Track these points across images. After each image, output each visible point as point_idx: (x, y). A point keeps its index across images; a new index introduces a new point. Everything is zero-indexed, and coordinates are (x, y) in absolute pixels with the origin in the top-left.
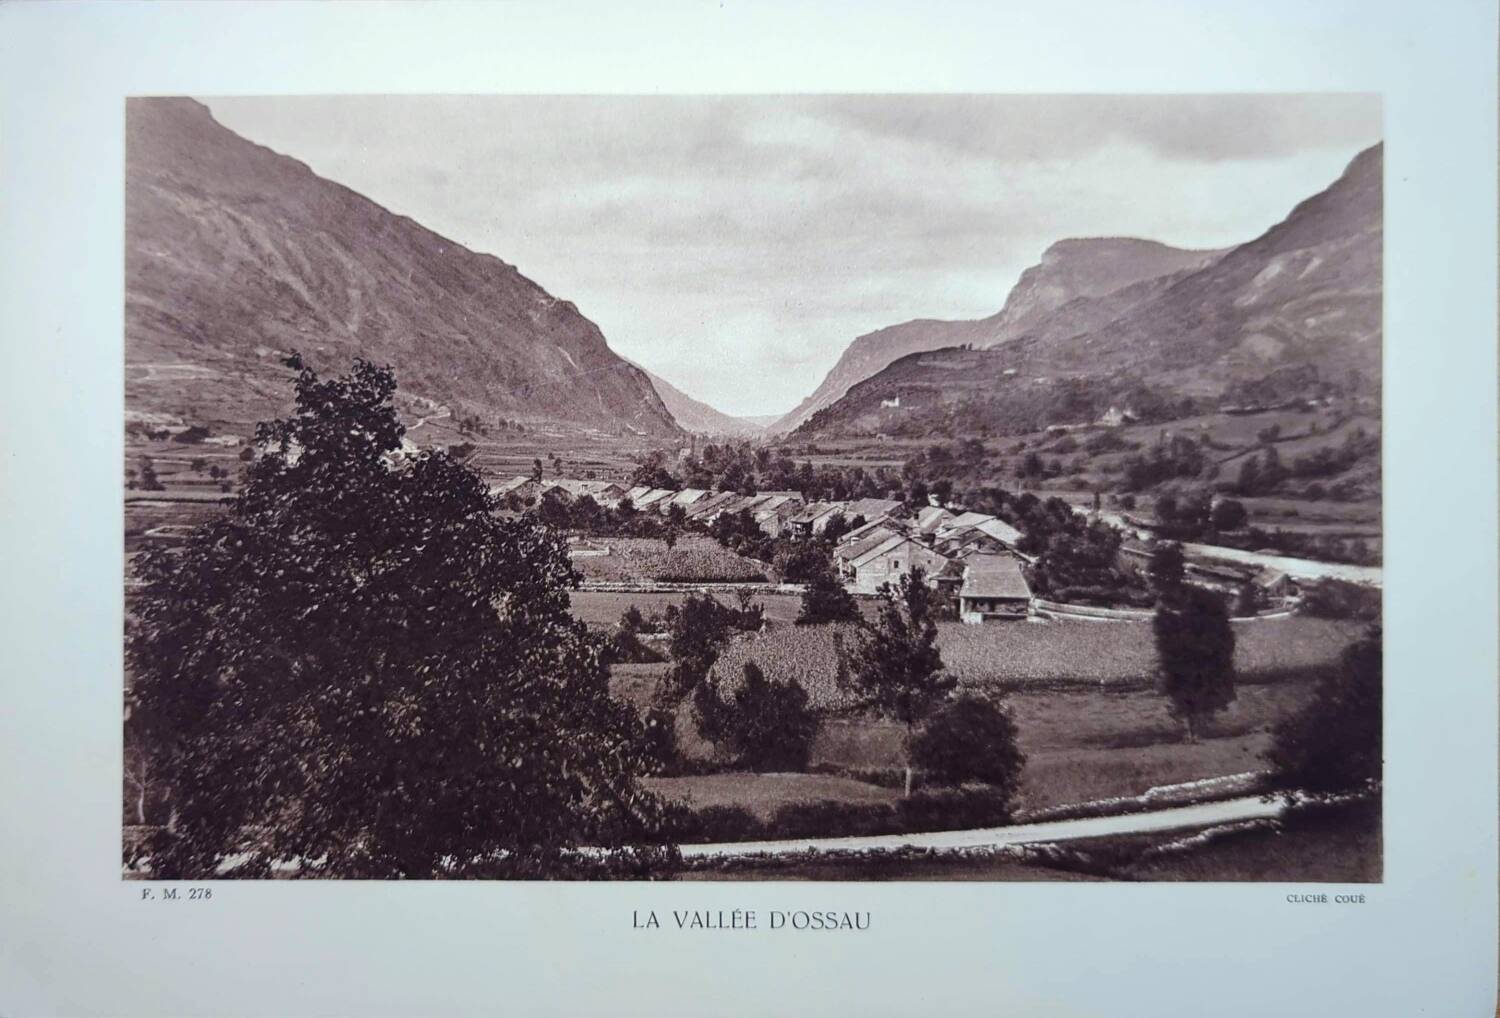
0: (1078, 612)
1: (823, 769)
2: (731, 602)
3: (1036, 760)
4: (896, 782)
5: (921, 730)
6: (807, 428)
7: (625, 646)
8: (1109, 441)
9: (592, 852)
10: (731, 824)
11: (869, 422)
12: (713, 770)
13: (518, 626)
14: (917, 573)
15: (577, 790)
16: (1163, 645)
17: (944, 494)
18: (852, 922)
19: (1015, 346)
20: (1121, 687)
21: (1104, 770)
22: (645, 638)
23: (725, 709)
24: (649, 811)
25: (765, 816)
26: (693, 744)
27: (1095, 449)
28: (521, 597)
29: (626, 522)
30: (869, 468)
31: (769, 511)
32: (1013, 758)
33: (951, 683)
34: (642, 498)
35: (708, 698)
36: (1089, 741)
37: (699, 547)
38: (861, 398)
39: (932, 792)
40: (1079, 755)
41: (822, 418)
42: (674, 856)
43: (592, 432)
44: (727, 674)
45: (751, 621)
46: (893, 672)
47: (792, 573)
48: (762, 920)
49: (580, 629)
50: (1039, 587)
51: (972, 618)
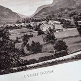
0: (69, 29)
1: (44, 52)
2: (29, 34)
3: (69, 46)
4: (53, 52)
5: (55, 45)
6: (35, 16)
7: (17, 41)
8: (66, 13)
9: (15, 68)
10: (34, 61)
11: (41, 14)
12: (30, 55)
13: (3, 41)
14: (50, 28)
15: (12, 60)
16: (79, 31)
17: (51, 20)
18: (52, 72)
19: (55, 6)
20: (76, 36)
21: (77, 46)
22: (19, 40)
23: (30, 47)
24: (22, 61)
25: (38, 60)
26: (27, 52)
27: (65, 14)
28: (3, 38)
29: (16, 27)
30: (42, 18)
31: (32, 24)
32: (66, 46)
33: (57, 39)
34: (17, 25)
35: (28, 46)
36: (74, 43)
37: (24, 29)
38: (40, 12)
39: (58, 52)
40: (74, 45)
41: (36, 14)
42: (26, 67)
43: (11, 19)
44: (30, 43)
45: (32, 36)
46: (50, 39)
47: (36, 30)
48: (39, 74)
49: (11, 40)
50: (64, 27)
51: (57, 32)
